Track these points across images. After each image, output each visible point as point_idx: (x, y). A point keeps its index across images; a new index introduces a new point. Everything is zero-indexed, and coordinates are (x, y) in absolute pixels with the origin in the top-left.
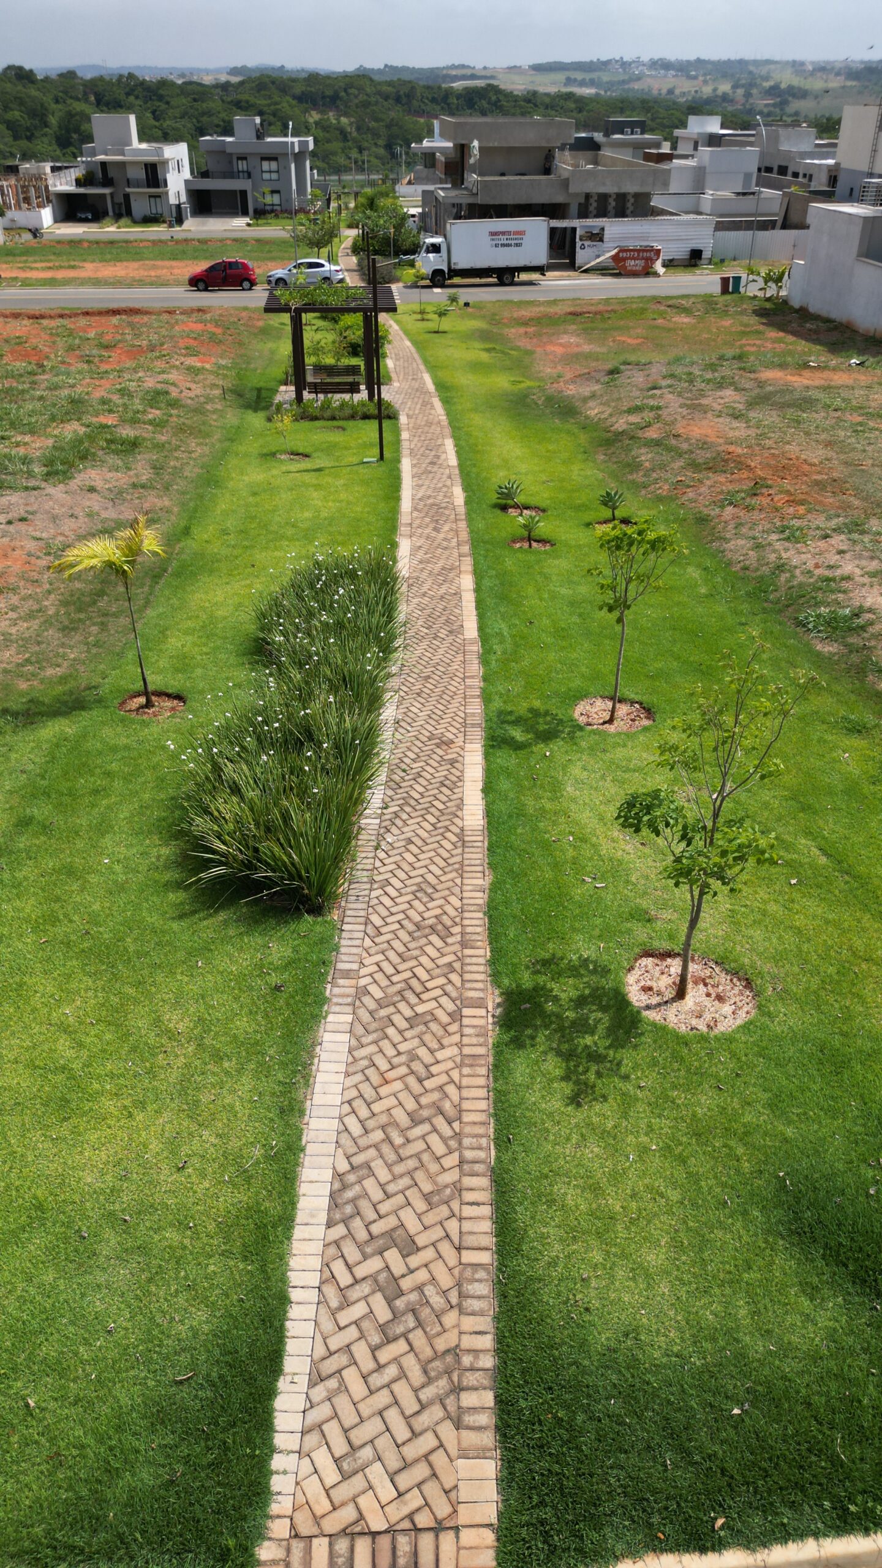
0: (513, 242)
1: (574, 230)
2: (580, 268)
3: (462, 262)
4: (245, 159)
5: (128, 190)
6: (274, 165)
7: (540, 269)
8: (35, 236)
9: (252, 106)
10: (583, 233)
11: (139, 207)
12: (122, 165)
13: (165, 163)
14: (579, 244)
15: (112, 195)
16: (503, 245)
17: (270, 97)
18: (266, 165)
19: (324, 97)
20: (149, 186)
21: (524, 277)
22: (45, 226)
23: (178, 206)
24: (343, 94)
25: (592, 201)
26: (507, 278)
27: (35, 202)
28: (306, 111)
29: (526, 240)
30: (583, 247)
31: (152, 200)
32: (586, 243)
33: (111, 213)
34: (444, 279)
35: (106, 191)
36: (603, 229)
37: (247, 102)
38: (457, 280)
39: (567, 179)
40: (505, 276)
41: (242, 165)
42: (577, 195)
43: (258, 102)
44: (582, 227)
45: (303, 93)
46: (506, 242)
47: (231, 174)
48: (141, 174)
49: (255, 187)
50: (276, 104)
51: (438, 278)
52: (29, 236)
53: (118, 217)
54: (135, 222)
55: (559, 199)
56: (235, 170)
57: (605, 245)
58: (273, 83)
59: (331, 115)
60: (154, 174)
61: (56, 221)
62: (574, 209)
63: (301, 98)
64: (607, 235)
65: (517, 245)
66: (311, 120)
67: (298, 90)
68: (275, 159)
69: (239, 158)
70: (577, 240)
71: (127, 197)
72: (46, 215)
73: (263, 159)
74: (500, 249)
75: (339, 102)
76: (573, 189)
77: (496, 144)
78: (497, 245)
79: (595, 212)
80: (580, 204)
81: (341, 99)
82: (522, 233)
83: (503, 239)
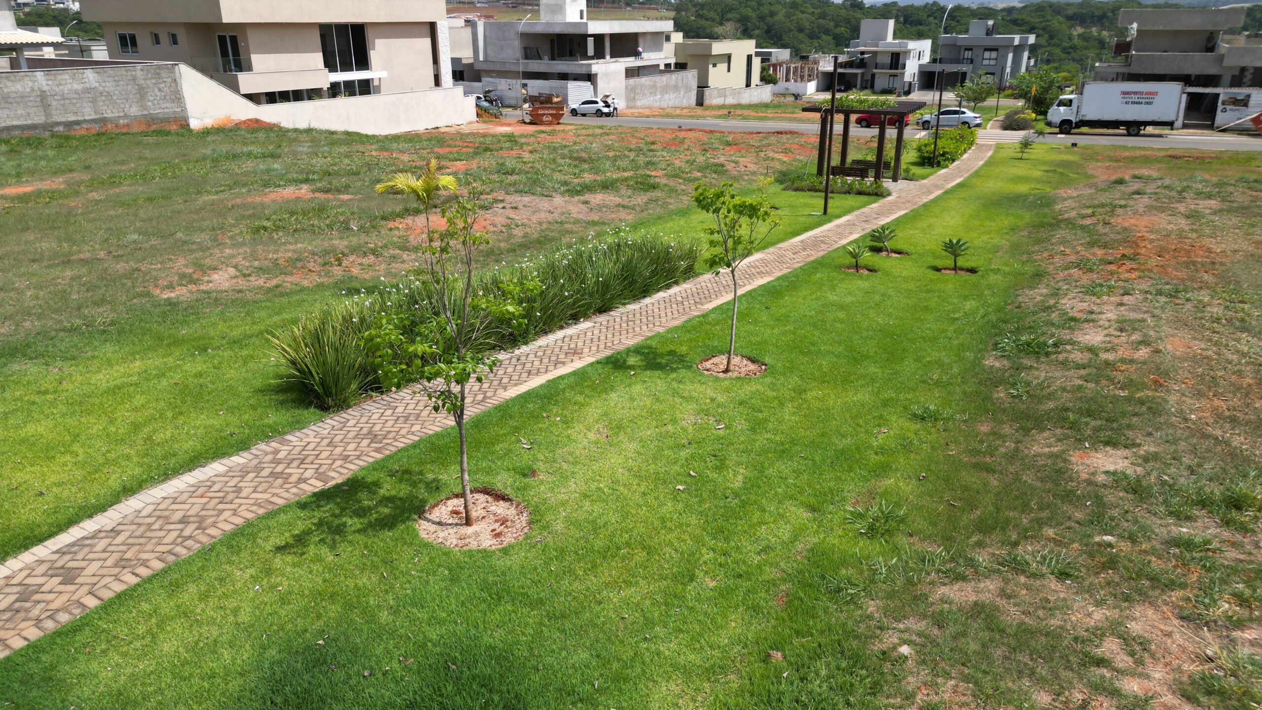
0: (1144, 101)
1: (1217, 95)
2: (1218, 128)
3: (1091, 114)
4: (971, 49)
5: (875, 71)
6: (994, 54)
7: (1170, 124)
8: (796, 98)
9: (1026, 23)
10: (1226, 98)
11: (879, 84)
12: (875, 53)
13: (907, 53)
14: (1220, 107)
15: (863, 74)
16: (1133, 103)
17: (1044, 17)
18: (987, 55)
19: (1093, 17)
20: (891, 68)
21: (1150, 129)
22: (808, 93)
23: (910, 83)
24: (1110, 14)
25: (1247, 73)
26: (1133, 130)
27: (806, 77)
28: (1073, 26)
29: (1157, 100)
30: (1224, 111)
31: (892, 78)
32: (1228, 107)
33: (858, 86)
34: (1071, 128)
35: (859, 71)
36: (1249, 96)
37: (1023, 20)
38: (1084, 129)
39: (1223, 55)
40: (1133, 127)
41: (968, 54)
42: (1231, 68)
43: (1032, 20)
44: (1225, 93)
45: (1075, 14)
46: (1136, 100)
47: (958, 61)
48: (888, 60)
49: (973, 71)
50: (1048, 21)
51: (1066, 127)
52: (792, 99)
53: (863, 88)
54: (874, 93)
55: (1213, 71)
56: (962, 57)
57: (1249, 110)
58: (1051, 6)
59: (1094, 30)
60: (896, 60)
61: (818, 90)
62: (1227, 79)
63: (1070, 18)
64: (1252, 101)
65: (1147, 103)
66: (1075, 33)
67: (1070, 12)
68: (996, 50)
69: (966, 49)
70: (1220, 104)
71: (873, 76)
72: (811, 87)
73: (986, 50)
74: (1130, 106)
75: (1105, 20)
76: (1226, 63)
77: (1161, 28)
78: (1126, 103)
79: (1249, 83)
80: (1233, 76)
81: (1107, 18)
82: (1156, 93)
83: (1135, 98)
